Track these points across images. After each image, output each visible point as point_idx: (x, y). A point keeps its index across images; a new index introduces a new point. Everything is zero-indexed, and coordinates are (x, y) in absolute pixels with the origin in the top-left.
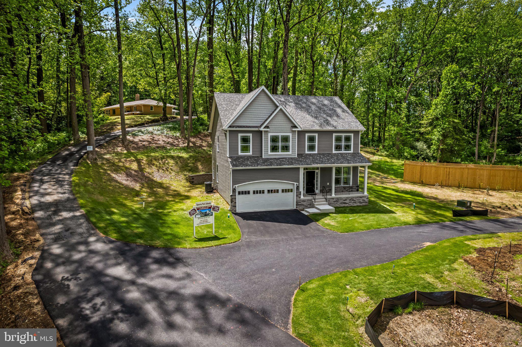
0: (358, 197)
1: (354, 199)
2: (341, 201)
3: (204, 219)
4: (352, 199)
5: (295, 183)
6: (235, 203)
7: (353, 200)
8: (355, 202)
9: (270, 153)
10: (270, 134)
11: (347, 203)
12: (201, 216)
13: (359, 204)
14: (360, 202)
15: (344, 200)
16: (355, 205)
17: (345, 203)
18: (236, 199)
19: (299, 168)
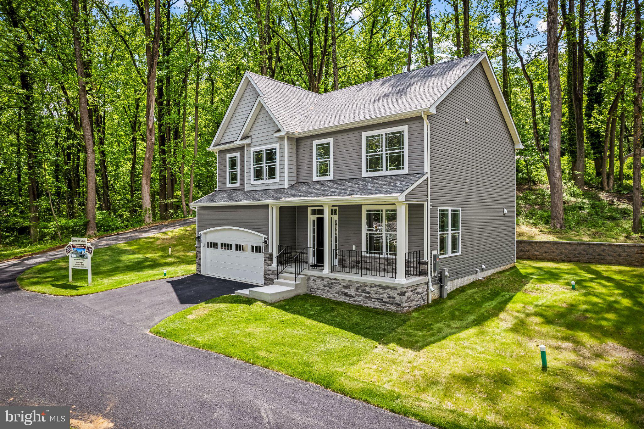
0: (376, 286)
1: (368, 290)
2: (337, 288)
3: (79, 261)
4: (361, 287)
5: (264, 236)
6: (200, 259)
7: (364, 291)
8: (369, 298)
9: (253, 182)
10: (253, 149)
11: (350, 296)
12: (77, 257)
13: (378, 305)
14: (381, 300)
15: (345, 287)
16: (369, 304)
17: (346, 294)
18: (200, 253)
19: (267, 206)
